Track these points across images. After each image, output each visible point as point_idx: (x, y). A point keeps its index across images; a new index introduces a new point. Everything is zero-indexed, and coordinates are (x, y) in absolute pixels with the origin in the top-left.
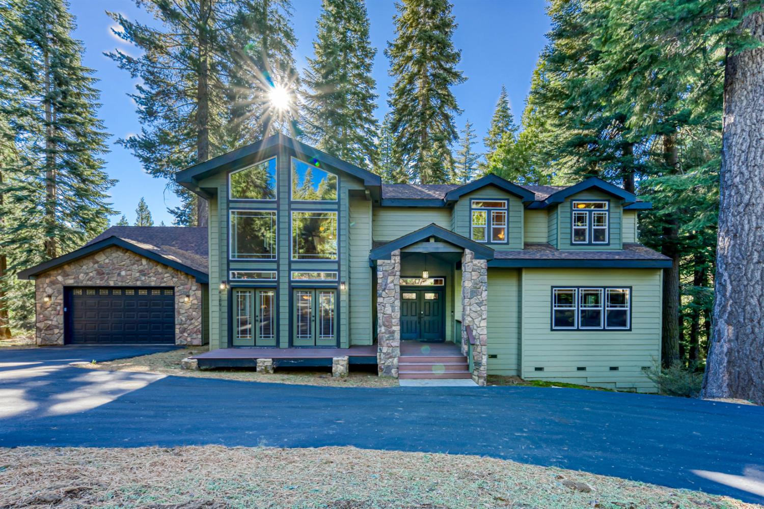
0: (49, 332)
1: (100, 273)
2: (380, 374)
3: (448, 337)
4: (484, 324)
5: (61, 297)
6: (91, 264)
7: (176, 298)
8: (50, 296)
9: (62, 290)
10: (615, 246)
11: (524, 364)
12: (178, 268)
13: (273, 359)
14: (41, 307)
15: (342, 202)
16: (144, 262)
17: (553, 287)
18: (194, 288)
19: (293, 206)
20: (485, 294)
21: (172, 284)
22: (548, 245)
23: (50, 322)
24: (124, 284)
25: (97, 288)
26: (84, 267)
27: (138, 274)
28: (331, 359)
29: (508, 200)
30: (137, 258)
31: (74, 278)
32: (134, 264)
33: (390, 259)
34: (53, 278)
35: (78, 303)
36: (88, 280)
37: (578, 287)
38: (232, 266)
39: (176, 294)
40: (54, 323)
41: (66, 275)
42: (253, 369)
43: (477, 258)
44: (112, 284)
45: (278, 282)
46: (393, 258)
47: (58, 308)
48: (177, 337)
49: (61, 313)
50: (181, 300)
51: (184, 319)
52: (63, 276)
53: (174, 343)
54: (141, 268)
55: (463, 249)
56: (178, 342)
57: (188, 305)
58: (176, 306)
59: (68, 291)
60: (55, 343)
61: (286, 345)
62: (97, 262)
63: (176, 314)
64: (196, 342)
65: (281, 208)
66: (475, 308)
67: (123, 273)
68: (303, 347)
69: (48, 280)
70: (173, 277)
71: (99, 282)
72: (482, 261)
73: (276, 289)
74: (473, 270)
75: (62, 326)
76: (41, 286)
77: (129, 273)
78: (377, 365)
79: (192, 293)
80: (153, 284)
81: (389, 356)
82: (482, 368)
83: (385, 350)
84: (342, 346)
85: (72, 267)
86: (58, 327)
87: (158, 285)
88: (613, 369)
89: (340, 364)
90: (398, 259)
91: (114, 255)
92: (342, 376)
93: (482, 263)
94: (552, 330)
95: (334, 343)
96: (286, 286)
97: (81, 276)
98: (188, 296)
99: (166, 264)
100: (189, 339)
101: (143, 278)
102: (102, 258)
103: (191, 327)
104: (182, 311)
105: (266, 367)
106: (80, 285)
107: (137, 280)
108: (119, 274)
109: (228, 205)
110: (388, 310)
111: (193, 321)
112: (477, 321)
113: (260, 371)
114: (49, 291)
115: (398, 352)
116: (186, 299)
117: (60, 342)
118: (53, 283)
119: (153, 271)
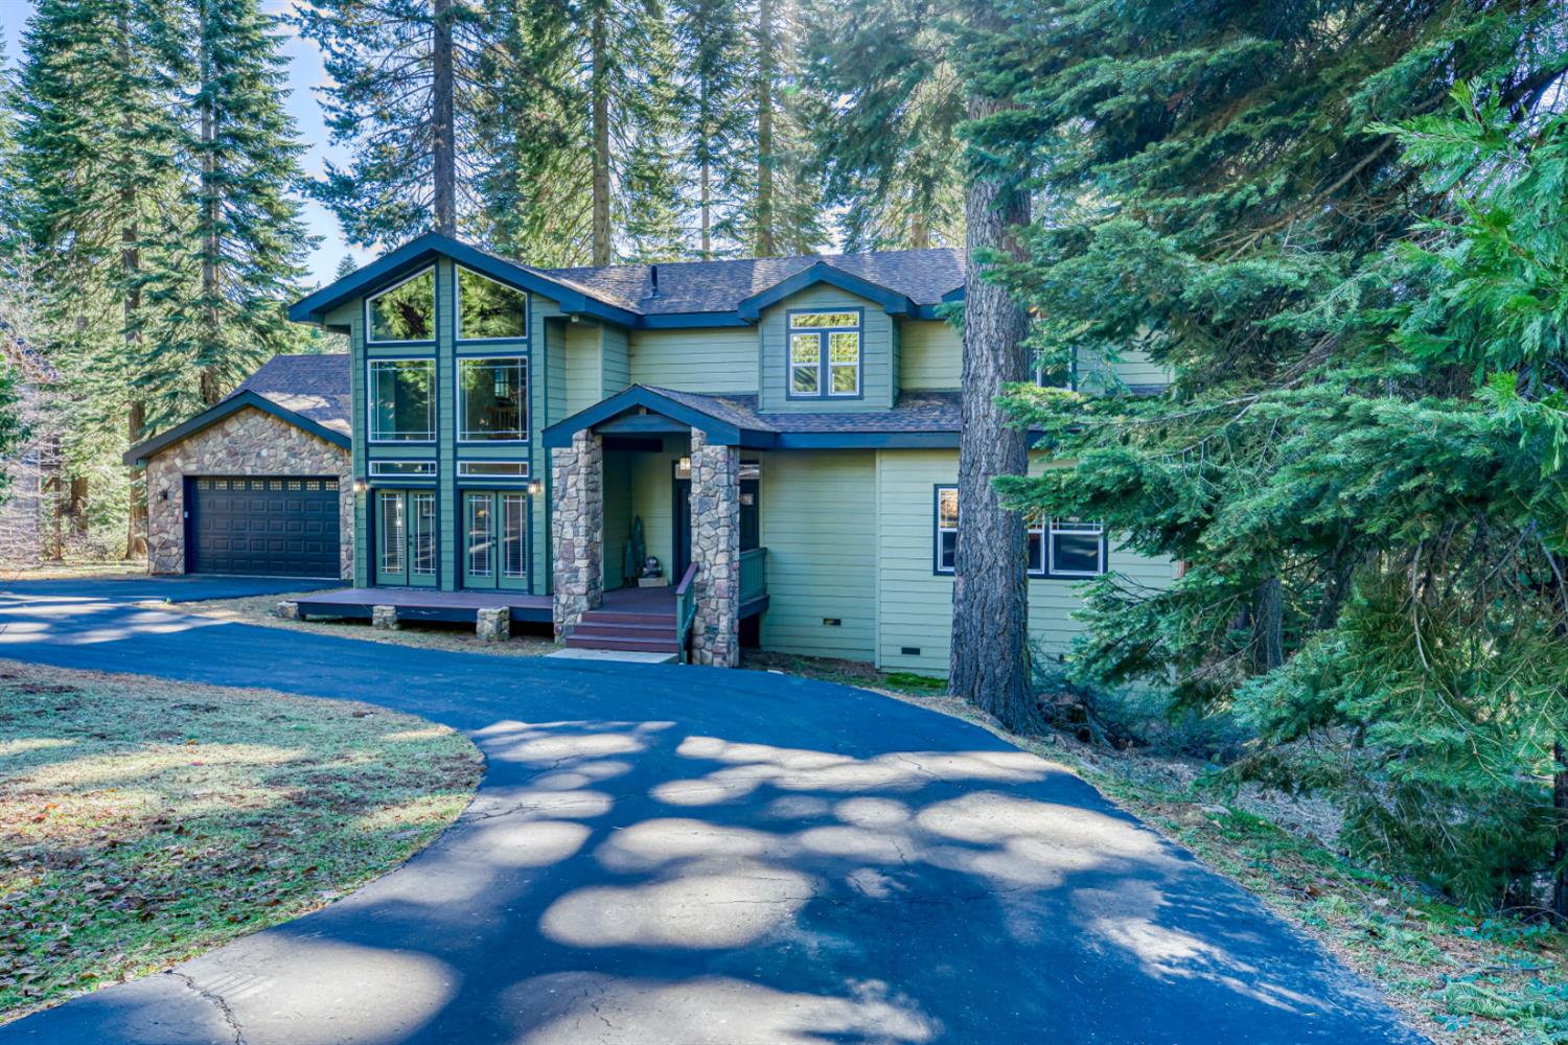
0: (166, 552)
1: (233, 454)
2: (557, 639)
4: (721, 559)
5: (181, 494)
6: (219, 438)
7: (343, 498)
8: (165, 492)
9: (181, 482)
11: (879, 640)
12: (342, 444)
13: (397, 607)
14: (156, 511)
15: (533, 340)
16: (294, 432)
17: (937, 486)
19: (460, 350)
20: (723, 506)
21: (333, 472)
23: (165, 536)
24: (266, 473)
25: (231, 479)
26: (210, 443)
27: (285, 454)
28: (475, 611)
29: (861, 310)
30: (284, 426)
31: (197, 463)
32: (280, 436)
33: (570, 446)
34: (169, 462)
35: (204, 501)
36: (216, 465)
38: (373, 452)
39: (340, 490)
40: (172, 537)
41: (186, 457)
42: (367, 621)
43: (709, 442)
44: (248, 471)
45: (438, 479)
46: (575, 444)
47: (177, 512)
48: (343, 566)
49: (181, 520)
50: (349, 501)
52: (183, 459)
54: (290, 443)
55: (689, 427)
56: (344, 576)
58: (341, 512)
59: (190, 482)
60: (173, 571)
61: (453, 586)
62: (228, 434)
63: (341, 524)
65: (442, 353)
66: (709, 530)
67: (264, 453)
68: (478, 590)
69: (162, 466)
70: (336, 459)
71: (231, 469)
73: (435, 490)
74: (705, 466)
75: (181, 542)
76: (154, 475)
77: (272, 452)
78: (552, 624)
80: (307, 472)
81: (570, 609)
82: (719, 638)
83: (563, 599)
84: (536, 590)
85: (195, 443)
86: (175, 544)
87: (314, 473)
90: (584, 446)
91: (252, 421)
93: (717, 451)
94: (936, 573)
95: (524, 586)
96: (451, 486)
97: (207, 458)
101: (293, 461)
102: (234, 427)
105: (386, 619)
106: (206, 473)
107: (285, 465)
108: (258, 455)
109: (365, 351)
110: (568, 533)
112: (711, 555)
114: (164, 483)
115: (583, 603)
117: (180, 569)
118: (170, 470)
119: (307, 448)
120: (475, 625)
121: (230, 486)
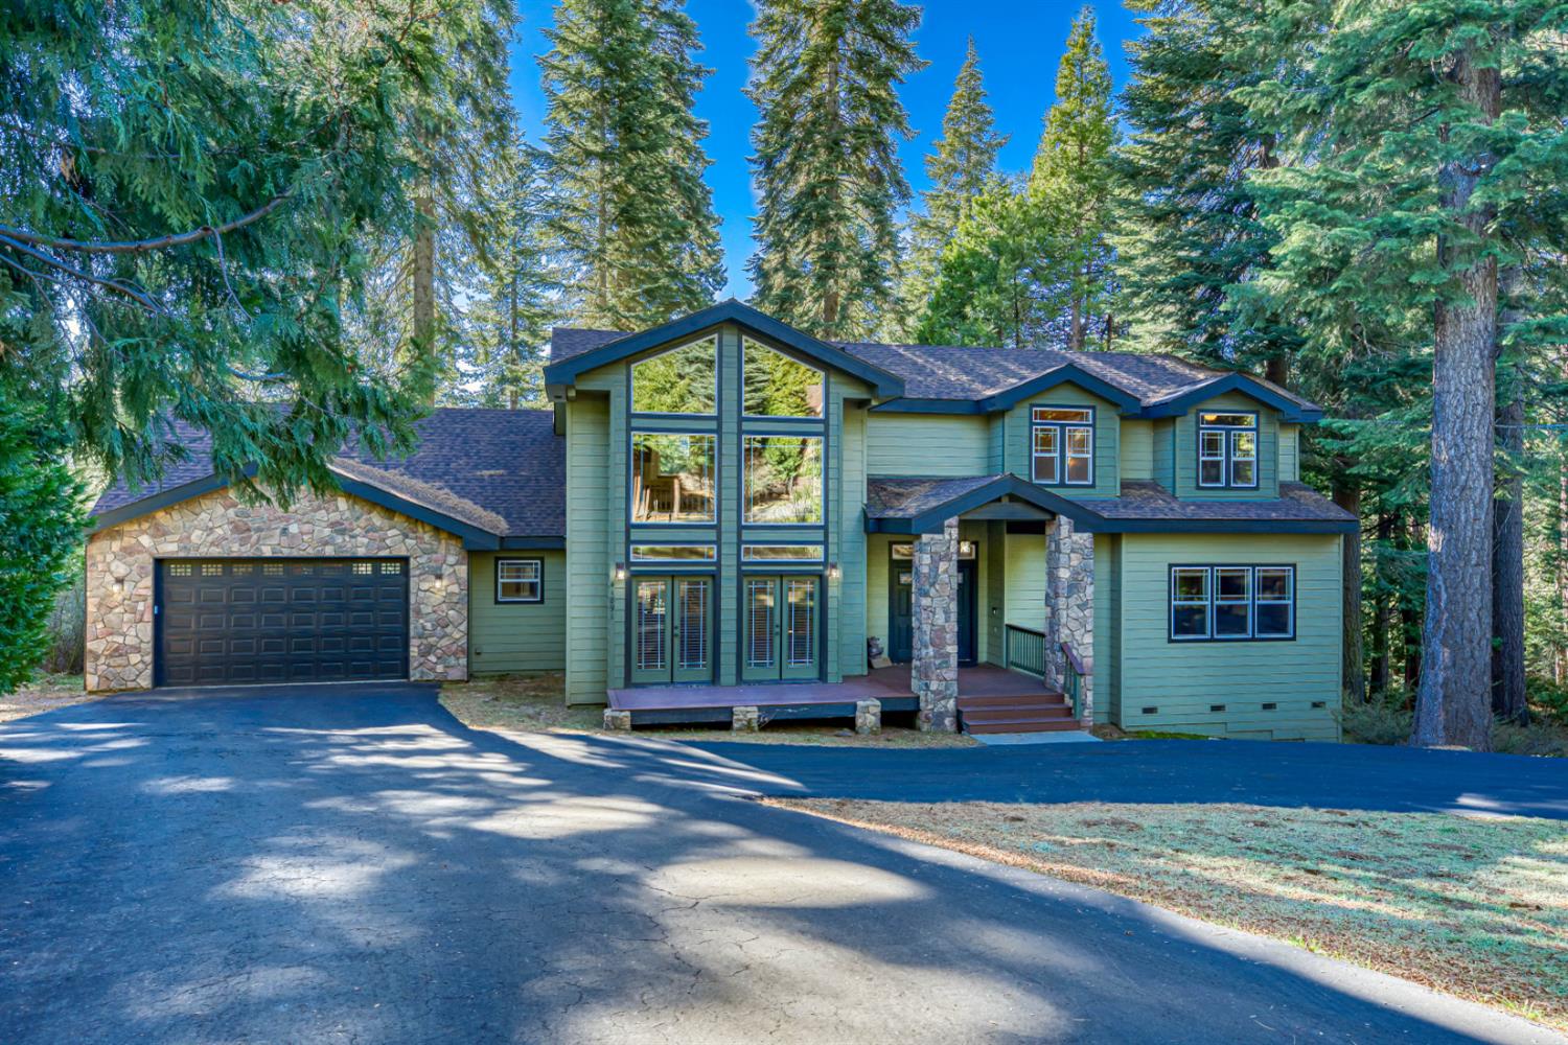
0: (119, 661)
1: (240, 529)
2: (924, 727)
3: (983, 656)
4: (1088, 639)
5: (149, 581)
6: (220, 510)
7: (413, 582)
8: (120, 581)
9: (150, 567)
10: (1269, 492)
11: (1124, 702)
12: (416, 516)
13: (760, 708)
14: (99, 606)
15: (832, 420)
16: (342, 503)
17: (1171, 566)
18: (451, 559)
19: (747, 425)
20: (1090, 590)
21: (403, 553)
22: (1153, 485)
23: (120, 640)
24: (295, 553)
25: (228, 562)
26: (203, 515)
27: (327, 531)
28: (855, 706)
31: (180, 541)
32: (319, 508)
33: (941, 532)
34: (128, 541)
35: (172, 589)
36: (212, 544)
37: (1212, 566)
38: (638, 535)
39: (413, 572)
40: (130, 641)
41: (160, 534)
42: (726, 726)
43: (1077, 530)
44: (267, 552)
45: (718, 564)
46: (947, 530)
47: (141, 606)
48: (414, 664)
49: (148, 617)
50: (425, 586)
51: (429, 626)
52: (153, 536)
53: (406, 675)
54: (335, 516)
55: (1054, 515)
56: (415, 676)
57: (438, 597)
58: (412, 599)
59: (160, 563)
60: (131, 685)
61: (732, 679)
62: (234, 505)
63: (412, 614)
64: (455, 674)
65: (725, 428)
66: (1075, 612)
67: (294, 529)
68: (760, 682)
69: (116, 546)
70: (406, 536)
71: (237, 550)
72: (1086, 535)
73: (715, 577)
74: (1073, 551)
75: (148, 647)
76: (99, 558)
77: (306, 528)
79: (446, 570)
80: (361, 552)
81: (941, 696)
83: (934, 686)
84: (831, 679)
85: (176, 515)
86: (137, 650)
87: (373, 553)
88: (1268, 706)
89: (869, 712)
90: (955, 532)
92: (873, 732)
93: (1084, 538)
94: (1172, 640)
95: (814, 674)
96: (733, 573)
97: (196, 536)
98: (439, 577)
99: (388, 506)
100: (440, 668)
101: (339, 539)
103: (444, 642)
104: (425, 609)
105: (749, 721)
106: (192, 554)
107: (326, 543)
108: (285, 531)
109: (629, 422)
110: (940, 619)
111: (449, 630)
112: (1077, 634)
113: (740, 729)
114: (120, 569)
115: (955, 688)
116: (438, 584)
117: (145, 682)
118: (128, 551)
119: (362, 522)
120: (853, 720)
121: (228, 572)
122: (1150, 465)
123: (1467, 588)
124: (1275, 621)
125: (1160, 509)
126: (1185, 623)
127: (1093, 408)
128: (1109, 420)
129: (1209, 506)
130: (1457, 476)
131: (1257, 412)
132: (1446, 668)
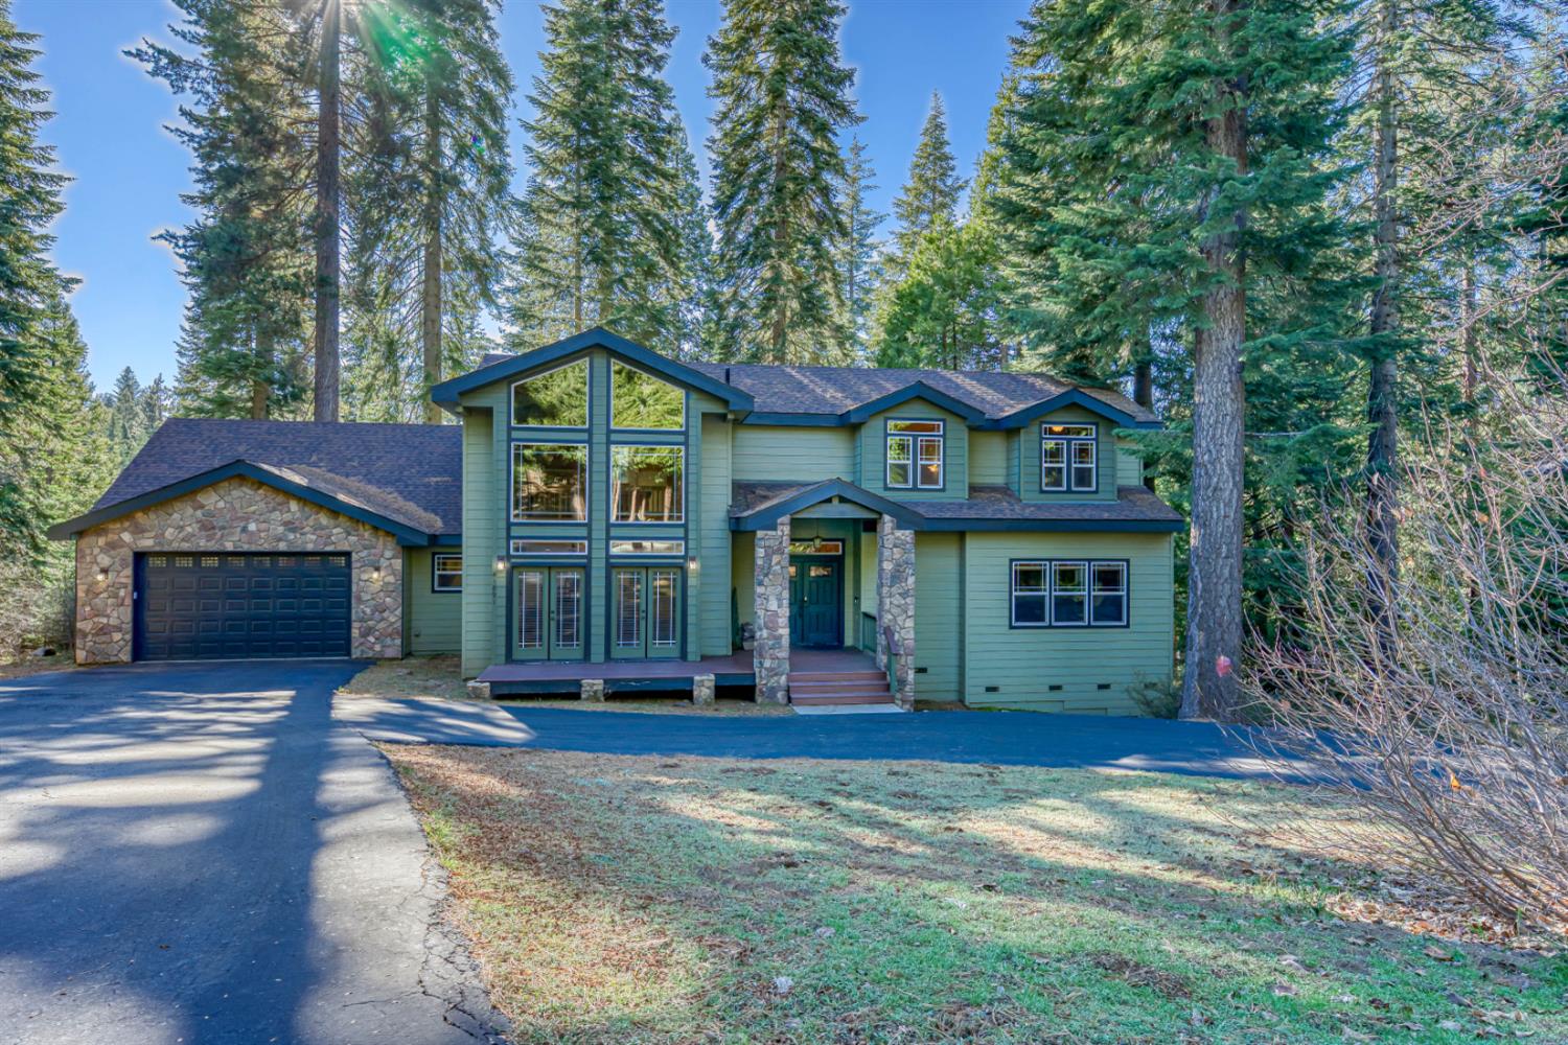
0: (103, 638)
1: (207, 527)
2: (759, 699)
3: (849, 641)
4: (910, 623)
5: (129, 571)
6: (190, 511)
7: (355, 573)
8: (105, 571)
9: (130, 560)
10: (1107, 496)
11: (968, 682)
12: (357, 517)
13: (606, 682)
14: (87, 592)
15: (692, 432)
16: (294, 506)
17: (1011, 560)
18: (388, 554)
19: (614, 437)
20: (911, 580)
21: (346, 548)
22: (1005, 491)
23: (105, 620)
24: (254, 548)
25: (200, 555)
26: (176, 516)
27: (281, 529)
28: (691, 680)
30: (280, 498)
31: (155, 537)
32: (274, 509)
33: (775, 529)
34: (111, 537)
35: (152, 579)
36: (183, 540)
37: (1050, 560)
38: (515, 531)
39: (354, 565)
40: (113, 621)
41: (138, 531)
42: (576, 696)
43: (899, 527)
44: (229, 547)
45: (589, 557)
46: (780, 528)
47: (122, 593)
48: (355, 644)
49: (128, 601)
50: (365, 577)
51: (368, 611)
52: (133, 533)
53: (349, 653)
54: (287, 517)
55: (880, 514)
56: (356, 653)
57: (377, 586)
58: (354, 588)
59: (140, 558)
60: (113, 659)
61: (601, 658)
62: (202, 507)
63: (353, 601)
64: (390, 653)
65: (595, 439)
66: (898, 600)
67: (252, 527)
68: (627, 660)
69: (101, 541)
70: (349, 534)
71: (203, 544)
72: (907, 532)
73: (586, 568)
74: (895, 546)
75: (129, 627)
76: (88, 551)
77: (264, 526)
78: (755, 687)
79: (384, 563)
80: (310, 547)
81: (773, 672)
82: (907, 688)
83: (767, 663)
84: (691, 657)
85: (152, 516)
86: (119, 629)
87: (320, 548)
88: (1103, 687)
89: (705, 684)
90: (787, 529)
91: (236, 493)
92: (707, 704)
93: (907, 535)
94: (1011, 627)
95: (676, 653)
96: (603, 564)
97: (169, 533)
98: (377, 569)
99: (335, 509)
100: (378, 648)
101: (291, 536)
102: (211, 500)
103: (382, 625)
104: (365, 597)
105: (595, 692)
106: (166, 548)
107: (280, 540)
108: (244, 530)
109: (509, 434)
110: (773, 605)
111: (385, 614)
112: (900, 620)
113: (587, 699)
114: (105, 560)
115: (786, 666)
116: (375, 575)
117: (125, 656)
118: (112, 546)
119: (311, 522)
120: (691, 692)
121: (197, 563)
122: (1003, 472)
123: (1219, 578)
124: (1111, 611)
125: (1006, 510)
126: (1027, 612)
127: (944, 420)
128: (958, 432)
129: (1049, 507)
130: (1210, 478)
131: (1097, 424)
132: (1200, 650)
